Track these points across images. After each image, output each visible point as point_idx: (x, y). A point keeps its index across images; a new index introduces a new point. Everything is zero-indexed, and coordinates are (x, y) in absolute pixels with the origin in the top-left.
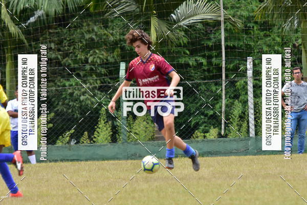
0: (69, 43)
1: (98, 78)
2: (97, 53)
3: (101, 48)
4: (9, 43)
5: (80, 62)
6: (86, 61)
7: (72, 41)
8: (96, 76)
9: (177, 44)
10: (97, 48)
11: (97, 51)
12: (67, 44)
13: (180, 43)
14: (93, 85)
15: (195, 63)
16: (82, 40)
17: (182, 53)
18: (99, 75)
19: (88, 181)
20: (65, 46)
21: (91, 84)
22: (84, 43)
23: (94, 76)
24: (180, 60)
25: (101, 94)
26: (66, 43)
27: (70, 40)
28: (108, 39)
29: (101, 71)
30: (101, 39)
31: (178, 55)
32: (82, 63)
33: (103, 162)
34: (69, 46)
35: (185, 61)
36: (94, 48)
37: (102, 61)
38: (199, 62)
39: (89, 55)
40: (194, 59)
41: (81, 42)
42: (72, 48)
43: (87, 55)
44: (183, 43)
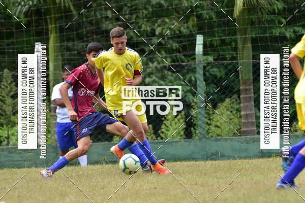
0: (131, 11)
1: (168, 56)
2: (166, 23)
3: (172, 17)
4: (52, 10)
5: (145, 34)
6: (153, 33)
7: (134, 7)
8: (166, 53)
9: (269, 11)
10: (167, 16)
11: (167, 20)
12: (127, 12)
13: (274, 9)
14: (162, 65)
15: (293, 35)
16: (148, 6)
17: (277, 21)
18: (170, 51)
19: (155, 188)
20: (125, 14)
21: (159, 63)
22: (150, 10)
23: (163, 52)
24: (274, 31)
25: (172, 76)
26: (126, 10)
27: (132, 6)
28: (181, 4)
29: (172, 47)
30: (172, 6)
31: (270, 25)
32: (148, 36)
33: (175, 163)
34: (131, 14)
35: (280, 33)
36: (163, 16)
37: (173, 33)
38: (298, 34)
39: (156, 25)
40: (292, 30)
41: (146, 9)
42: (134, 16)
43: (154, 25)
44: (278, 9)
